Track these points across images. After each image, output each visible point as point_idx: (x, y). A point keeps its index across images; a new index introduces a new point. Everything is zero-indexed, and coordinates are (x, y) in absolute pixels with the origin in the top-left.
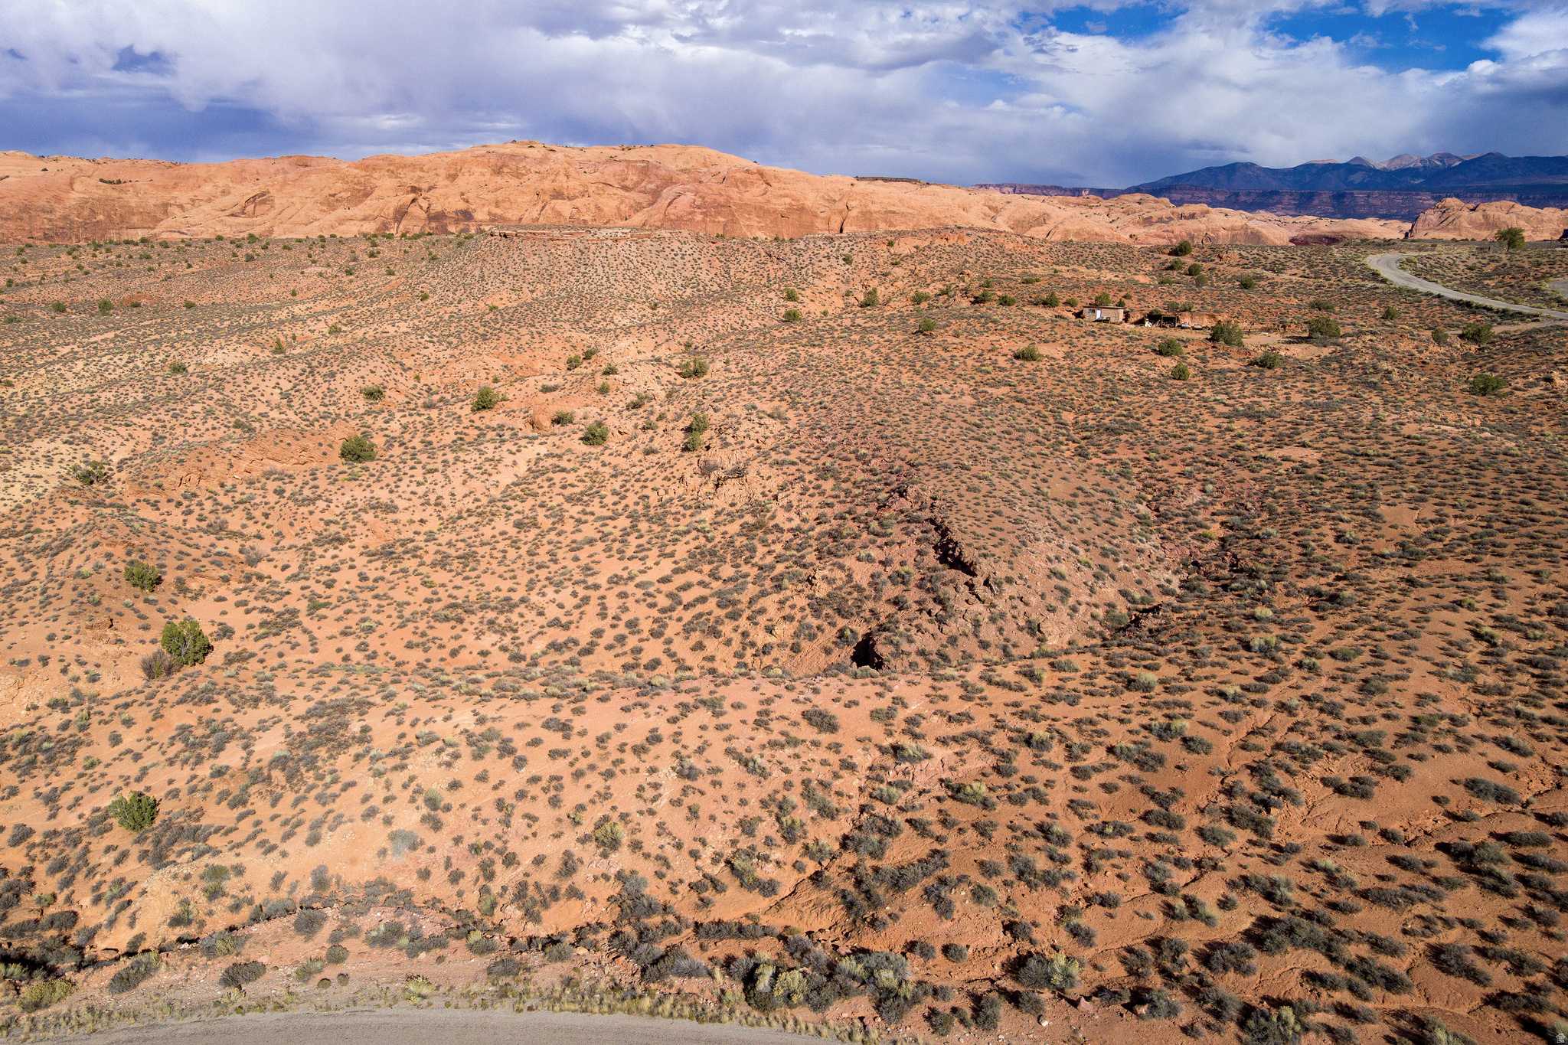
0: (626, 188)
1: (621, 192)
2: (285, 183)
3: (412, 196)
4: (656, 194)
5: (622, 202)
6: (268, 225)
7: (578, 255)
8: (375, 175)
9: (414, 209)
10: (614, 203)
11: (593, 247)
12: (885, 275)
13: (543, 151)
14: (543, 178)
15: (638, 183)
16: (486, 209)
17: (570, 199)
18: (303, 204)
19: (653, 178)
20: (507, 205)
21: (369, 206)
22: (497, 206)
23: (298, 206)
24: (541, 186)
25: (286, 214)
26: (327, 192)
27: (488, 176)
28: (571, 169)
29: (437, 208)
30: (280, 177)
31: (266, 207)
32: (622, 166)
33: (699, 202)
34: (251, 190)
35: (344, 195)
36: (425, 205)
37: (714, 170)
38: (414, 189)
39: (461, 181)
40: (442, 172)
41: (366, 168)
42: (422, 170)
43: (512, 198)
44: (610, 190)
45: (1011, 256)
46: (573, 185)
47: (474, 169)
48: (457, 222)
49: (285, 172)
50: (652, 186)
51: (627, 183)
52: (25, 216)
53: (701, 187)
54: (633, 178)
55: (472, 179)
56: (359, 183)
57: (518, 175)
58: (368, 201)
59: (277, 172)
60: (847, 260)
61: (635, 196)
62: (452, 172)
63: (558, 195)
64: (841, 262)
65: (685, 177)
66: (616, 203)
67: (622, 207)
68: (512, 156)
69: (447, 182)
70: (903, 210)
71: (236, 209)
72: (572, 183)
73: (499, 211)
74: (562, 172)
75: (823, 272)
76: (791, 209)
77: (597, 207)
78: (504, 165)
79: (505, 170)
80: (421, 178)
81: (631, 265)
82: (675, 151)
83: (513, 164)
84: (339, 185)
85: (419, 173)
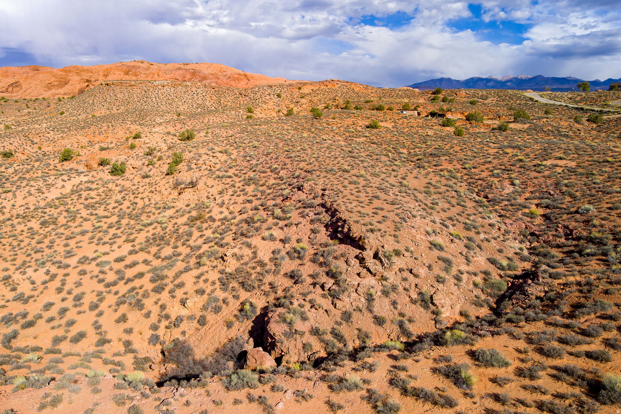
2: (27, 78)
3: (87, 84)
6: (19, 96)
8: (70, 75)
12: (297, 102)
13: (147, 65)
14: (148, 76)
15: (191, 79)
18: (36, 88)
19: (198, 77)
21: (67, 89)
23: (34, 88)
25: (28, 92)
26: (47, 82)
27: (122, 75)
28: (160, 72)
30: (24, 75)
31: (18, 88)
32: (183, 72)
34: (11, 81)
35: (55, 83)
37: (225, 74)
38: (88, 81)
39: (110, 77)
40: (101, 73)
41: (66, 71)
42: (92, 72)
47: (116, 72)
50: (198, 80)
51: (186, 79)
53: (219, 81)
54: (189, 76)
55: (115, 77)
56: (62, 78)
57: (137, 75)
58: (67, 86)
59: (23, 73)
62: (106, 73)
64: (276, 97)
65: (211, 76)
68: (134, 67)
69: (104, 78)
71: (3, 90)
74: (157, 74)
78: (130, 71)
80: (91, 76)
81: (170, 98)
82: (208, 65)
83: (134, 70)
84: (53, 79)
85: (90, 74)
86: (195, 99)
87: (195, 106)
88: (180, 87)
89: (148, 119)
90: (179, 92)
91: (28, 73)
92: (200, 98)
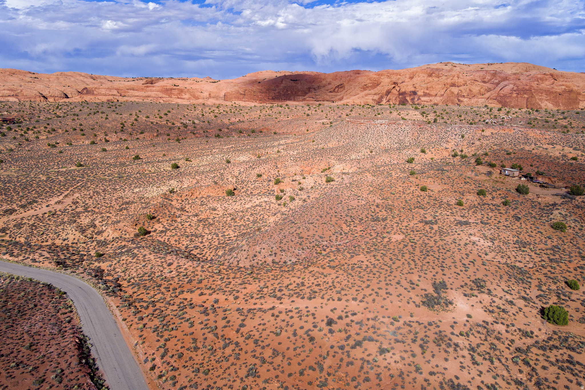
0: (484, 82)
1: (482, 84)
3: (393, 86)
4: (498, 84)
5: (481, 88)
6: (342, 96)
8: (382, 77)
9: (394, 91)
10: (478, 88)
13: (450, 67)
14: (448, 78)
15: (490, 80)
16: (422, 91)
17: (458, 87)
20: (431, 89)
21: (378, 89)
22: (427, 90)
23: (353, 89)
24: (446, 81)
25: (348, 92)
26: (364, 84)
27: (425, 77)
28: (460, 74)
29: (403, 90)
32: (484, 73)
33: (515, 88)
34: (337, 83)
35: (370, 85)
36: (398, 89)
38: (395, 83)
39: (415, 79)
40: (408, 76)
41: (379, 75)
42: (400, 75)
43: (434, 86)
44: (477, 83)
46: (461, 81)
47: (420, 75)
48: (410, 95)
50: (497, 81)
51: (486, 80)
52: (268, 92)
53: (518, 82)
54: (488, 77)
55: (419, 79)
56: (375, 80)
57: (438, 77)
58: (378, 87)
59: (348, 76)
61: (488, 85)
62: (412, 76)
63: (453, 85)
65: (512, 77)
66: (479, 88)
67: (482, 90)
68: (437, 69)
69: (409, 80)
71: (332, 90)
72: (460, 80)
73: (428, 92)
74: (456, 75)
76: (565, 91)
77: (470, 90)
78: (433, 73)
79: (433, 75)
80: (399, 78)
82: (512, 65)
83: (437, 73)
84: (368, 81)
85: (399, 77)
91: (351, 76)
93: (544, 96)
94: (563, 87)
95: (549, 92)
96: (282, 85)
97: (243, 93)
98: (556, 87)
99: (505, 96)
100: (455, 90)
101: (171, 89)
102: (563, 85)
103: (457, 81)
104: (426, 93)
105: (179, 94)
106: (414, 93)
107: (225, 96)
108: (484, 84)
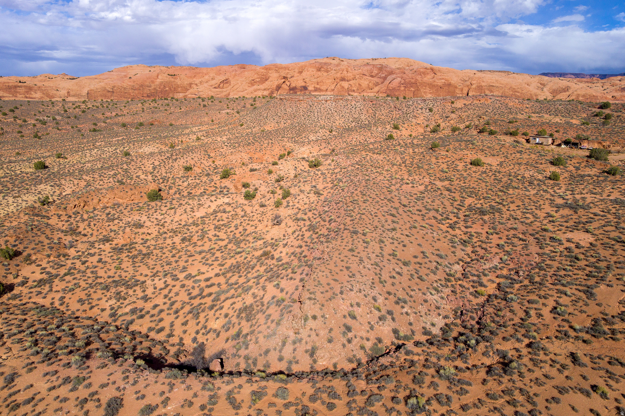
0: (372, 76)
1: (370, 78)
2: (235, 75)
3: (283, 80)
4: (385, 78)
5: (370, 82)
6: (228, 92)
7: (309, 107)
8: (270, 72)
9: (284, 86)
10: (367, 83)
11: (316, 104)
12: (447, 117)
13: (338, 61)
14: (337, 72)
15: (377, 74)
16: (313, 86)
17: (348, 81)
18: (242, 84)
19: (384, 72)
20: (322, 84)
21: (267, 84)
22: (318, 84)
23: (240, 84)
24: (336, 76)
25: (235, 88)
26: (251, 79)
27: (315, 72)
28: (349, 69)
29: (293, 85)
30: (233, 73)
31: (227, 85)
32: (371, 67)
33: (403, 81)
34: (222, 78)
35: (258, 80)
36: (288, 84)
37: (411, 68)
38: (284, 78)
39: (304, 74)
40: (297, 70)
41: (267, 69)
42: (289, 70)
43: (324, 81)
44: (365, 77)
45: (510, 109)
46: (350, 75)
47: (309, 69)
48: (301, 91)
49: (236, 71)
50: (384, 75)
51: (373, 74)
52: (141, 88)
53: (404, 76)
54: (375, 71)
55: (308, 73)
56: (263, 75)
57: (327, 71)
58: (267, 83)
59: (233, 71)
60: (431, 110)
61: (375, 79)
62: (301, 70)
63: (343, 79)
64: (428, 111)
65: (398, 71)
66: (368, 82)
67: (370, 84)
68: (325, 64)
69: (298, 75)
70: (497, 85)
71: (217, 86)
72: (349, 74)
73: (318, 86)
74: (345, 69)
75: (418, 116)
76: (445, 85)
77: (359, 85)
78: (322, 67)
79: (322, 69)
80: (288, 73)
81: (330, 112)
82: (395, 60)
83: (325, 67)
84: (256, 76)
85: (287, 71)
86: (353, 112)
87: (351, 119)
88: (342, 102)
89: (303, 135)
90: (339, 106)
92: (357, 112)
93: (428, 90)
94: (443, 81)
95: (431, 86)
96: (158, 80)
97: (111, 90)
98: (437, 81)
99: (394, 89)
100: (345, 85)
101: (16, 87)
102: (443, 79)
103: (346, 75)
104: (317, 88)
105: (27, 92)
106: (305, 88)
107: (88, 94)
108: (372, 79)
